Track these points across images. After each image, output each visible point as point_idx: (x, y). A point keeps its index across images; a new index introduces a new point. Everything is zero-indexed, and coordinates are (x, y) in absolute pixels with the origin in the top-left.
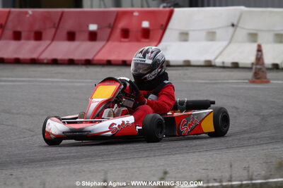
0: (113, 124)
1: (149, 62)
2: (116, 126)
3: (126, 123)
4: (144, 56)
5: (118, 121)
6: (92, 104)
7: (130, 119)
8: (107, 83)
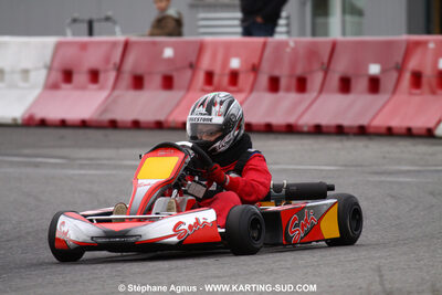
0: (180, 223)
1: (218, 120)
2: (186, 227)
3: (202, 221)
4: (209, 112)
5: (189, 219)
6: (139, 189)
7: (208, 215)
8: (161, 152)
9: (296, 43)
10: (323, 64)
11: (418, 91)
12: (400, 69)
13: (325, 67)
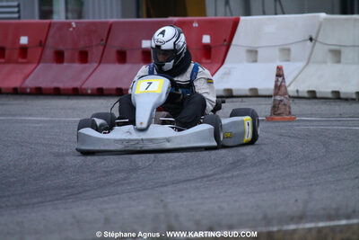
9: (76, 23)
10: (102, 40)
13: (104, 42)
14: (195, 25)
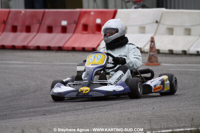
9: (25, 12)
10: (39, 20)
11: (86, 32)
12: (77, 23)
13: (40, 22)
14: (92, 13)
